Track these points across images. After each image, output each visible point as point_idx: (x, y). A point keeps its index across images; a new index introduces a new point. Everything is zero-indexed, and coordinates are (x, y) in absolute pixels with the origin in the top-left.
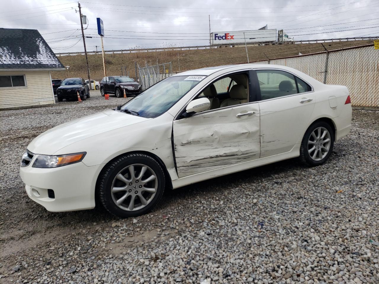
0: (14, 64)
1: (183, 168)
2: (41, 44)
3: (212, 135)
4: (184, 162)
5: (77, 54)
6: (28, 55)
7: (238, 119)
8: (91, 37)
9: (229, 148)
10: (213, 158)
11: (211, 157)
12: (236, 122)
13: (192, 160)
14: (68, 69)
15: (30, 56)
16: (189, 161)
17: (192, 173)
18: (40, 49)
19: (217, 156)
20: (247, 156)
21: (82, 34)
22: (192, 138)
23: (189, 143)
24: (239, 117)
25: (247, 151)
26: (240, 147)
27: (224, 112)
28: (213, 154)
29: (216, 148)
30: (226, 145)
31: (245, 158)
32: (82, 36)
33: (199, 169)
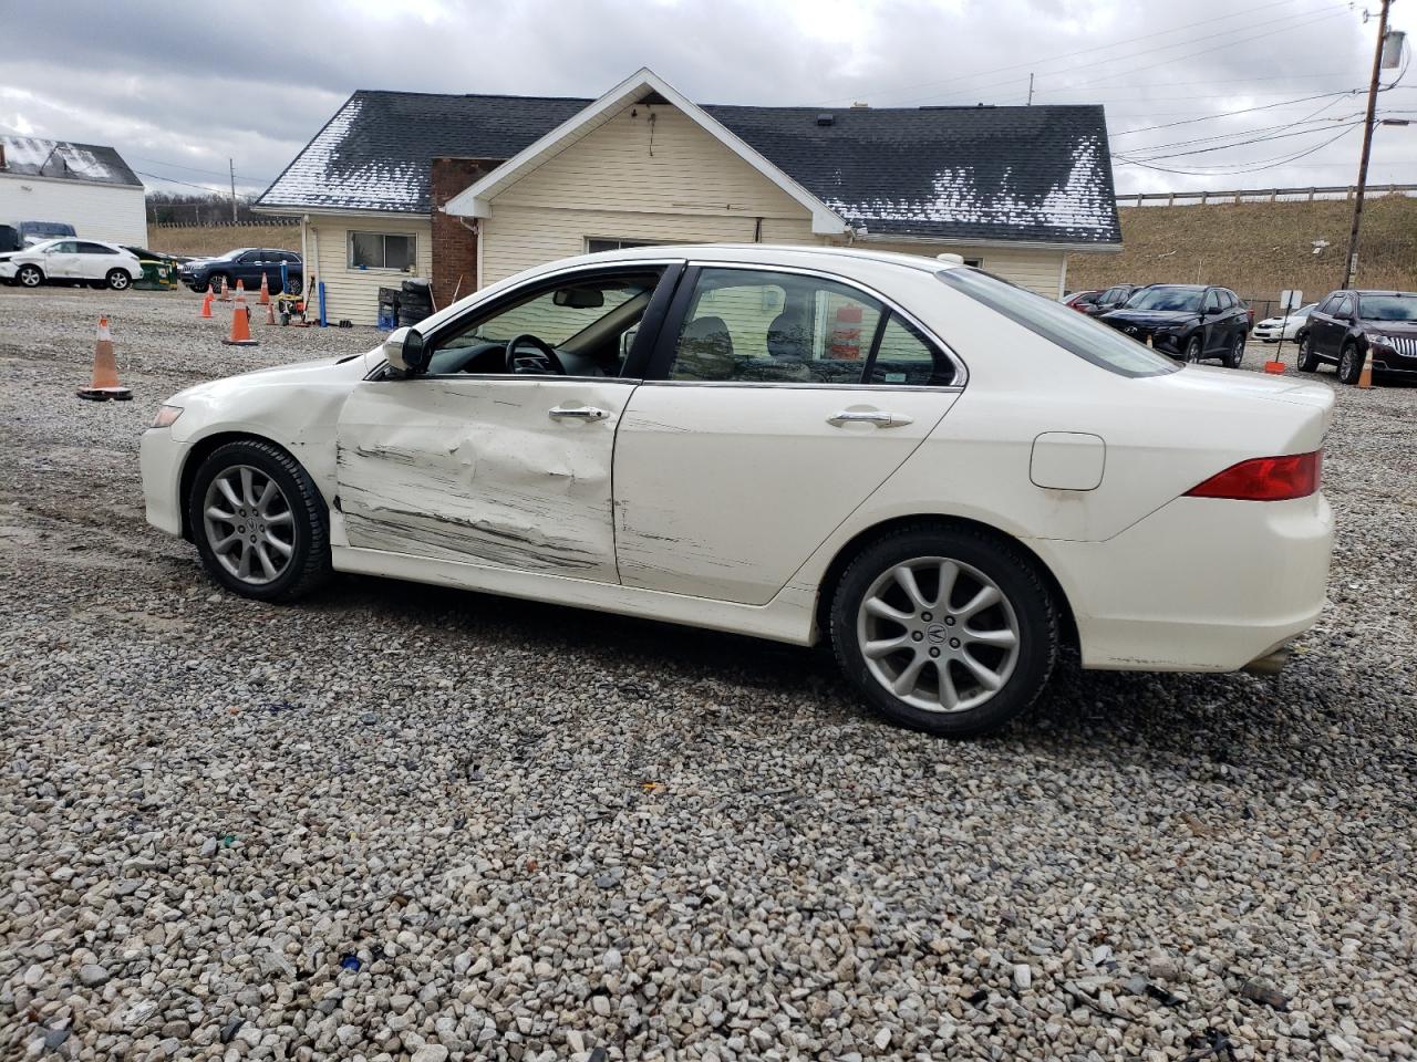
0: (957, 223)
1: (358, 520)
2: (1085, 156)
3: (452, 452)
4: (360, 504)
5: (1386, 193)
6: (1018, 194)
7: (550, 424)
8: (1405, 123)
9: (506, 510)
10: (446, 521)
11: (440, 519)
12: (542, 431)
13: (383, 505)
14: (1316, 251)
15: (1022, 199)
16: (373, 504)
17: (390, 546)
18: (1074, 174)
19: (458, 522)
20: (563, 559)
21: (1366, 109)
22: (393, 441)
23: (379, 454)
24: (556, 417)
25: (562, 539)
26: (540, 520)
27: (509, 388)
28: (448, 511)
29: (466, 496)
30: (498, 497)
31: (561, 563)
32: (1365, 117)
33: (412, 544)
